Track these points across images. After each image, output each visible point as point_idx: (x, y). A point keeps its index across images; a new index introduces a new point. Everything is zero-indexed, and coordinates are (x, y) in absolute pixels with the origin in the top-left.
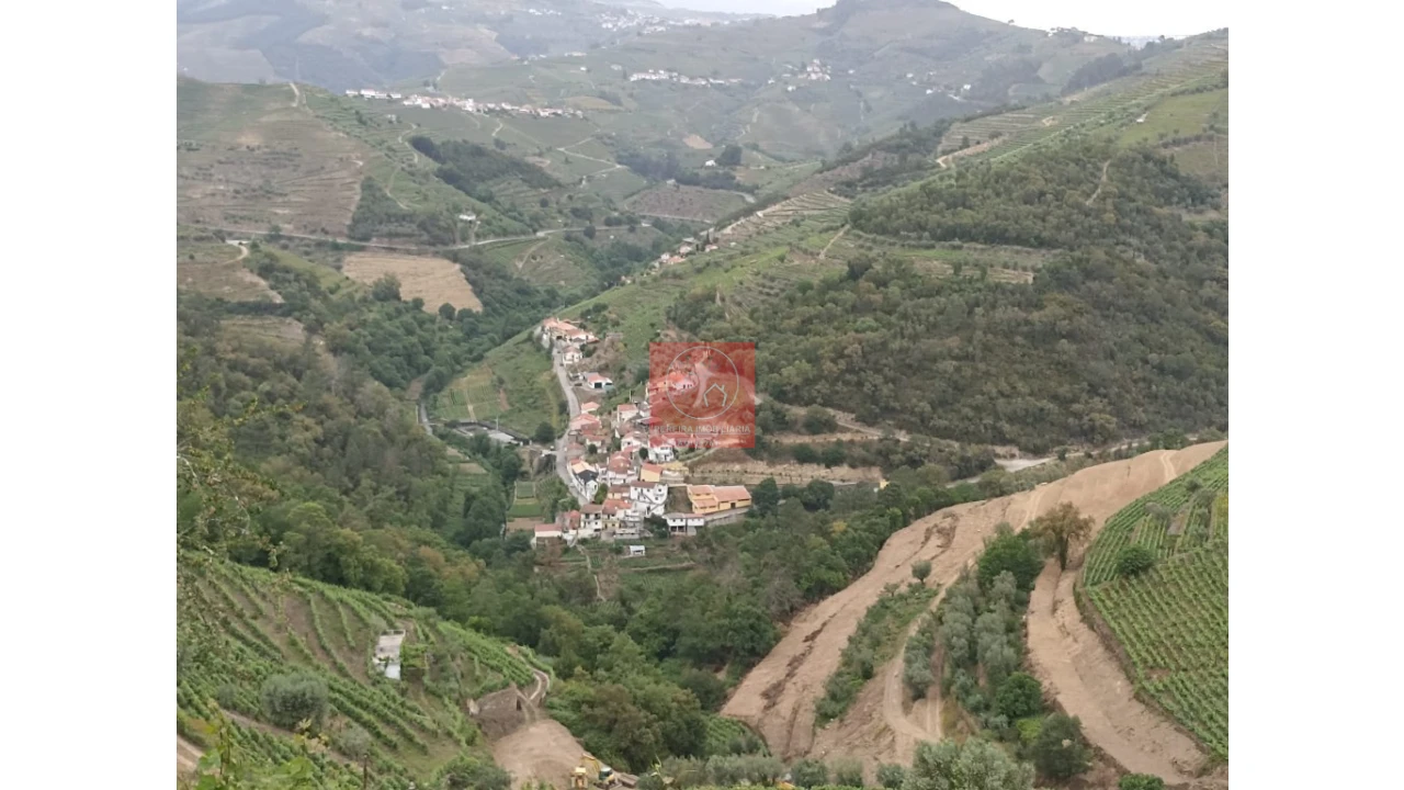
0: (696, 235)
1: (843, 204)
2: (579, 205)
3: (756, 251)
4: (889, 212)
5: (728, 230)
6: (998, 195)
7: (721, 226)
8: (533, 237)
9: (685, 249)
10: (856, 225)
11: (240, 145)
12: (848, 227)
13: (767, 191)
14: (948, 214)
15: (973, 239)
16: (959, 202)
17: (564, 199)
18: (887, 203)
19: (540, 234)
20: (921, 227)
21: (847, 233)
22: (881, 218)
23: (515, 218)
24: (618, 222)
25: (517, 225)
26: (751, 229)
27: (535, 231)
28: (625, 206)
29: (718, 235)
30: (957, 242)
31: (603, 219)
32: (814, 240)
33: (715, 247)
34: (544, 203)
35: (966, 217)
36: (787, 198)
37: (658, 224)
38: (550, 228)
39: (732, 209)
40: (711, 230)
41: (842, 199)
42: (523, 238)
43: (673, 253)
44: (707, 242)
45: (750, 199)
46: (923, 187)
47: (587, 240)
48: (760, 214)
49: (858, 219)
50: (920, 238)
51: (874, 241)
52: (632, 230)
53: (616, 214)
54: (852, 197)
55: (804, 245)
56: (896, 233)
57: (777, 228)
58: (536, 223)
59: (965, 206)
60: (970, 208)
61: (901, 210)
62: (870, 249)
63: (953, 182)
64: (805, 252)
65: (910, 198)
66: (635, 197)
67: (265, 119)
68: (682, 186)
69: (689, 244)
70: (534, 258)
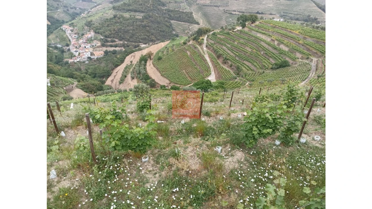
0: (87, 10)
1: (111, 6)
2: (65, 5)
3: (98, 13)
4: (119, 7)
5: (93, 10)
6: (135, 4)
7: (91, 9)
8: (57, 11)
9: (86, 13)
10: (114, 9)
12: (112, 9)
13: (98, 3)
14: (128, 7)
15: (132, 11)
16: (129, 5)
17: (62, 4)
18: (118, 5)
19: (59, 10)
20: (124, 9)
21: (112, 10)
22: (118, 8)
23: (53, 7)
24: (72, 8)
25: (54, 9)
26: (97, 10)
27: (57, 10)
28: (73, 5)
29: (91, 10)
30: (130, 12)
31: (70, 7)
32: (107, 12)
33: (91, 13)
34: (58, 5)
35: (131, 8)
36: (102, 4)
37: (80, 9)
38: (60, 9)
39: (93, 6)
40: (90, 10)
41: (111, 4)
42: (55, 11)
43: (84, 14)
44: (89, 12)
45: (96, 4)
46: (123, 3)
47: (67, 11)
48: (98, 7)
49: (114, 8)
50: (124, 11)
51: (117, 12)
52: (76, 10)
53: (72, 7)
54: (112, 4)
55: (106, 12)
56: (120, 10)
57: (101, 10)
58: (57, 8)
59: (130, 6)
60: (131, 6)
61: (121, 7)
62: (117, 13)
63: (128, 2)
64: (106, 13)
65: (122, 4)
66: (75, 4)
68: (83, 2)
69: (86, 12)
70: (58, 15)
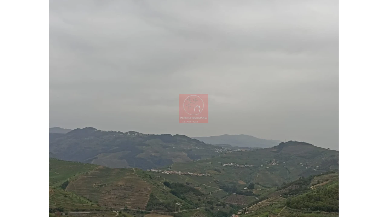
0: (242, 209)
1: (284, 200)
2: (209, 200)
3: (260, 213)
4: (298, 202)
5: (251, 207)
6: (330, 197)
7: (249, 206)
8: (196, 209)
9: (239, 213)
10: (288, 206)
11: (118, 185)
12: (286, 206)
13: (261, 196)
14: (315, 203)
15: (323, 210)
16: (318, 199)
17: (205, 199)
18: (297, 199)
19: (198, 209)
20: (307, 207)
21: (285, 208)
22: (295, 204)
23: (191, 204)
24: (220, 205)
25: (192, 206)
26: (258, 207)
27: (197, 208)
28: (222, 200)
29: (248, 209)
30: (318, 211)
31: (216, 204)
32: (276, 210)
33: (248, 212)
34: (199, 200)
35: (321, 204)
36: (268, 198)
37: (231, 206)
38: (201, 207)
39: (252, 201)
40: (247, 207)
41: (284, 198)
42: (193, 210)
43: (236, 214)
44: (245, 211)
45: (257, 199)
46: (307, 195)
47: (211, 210)
48: (260, 203)
49: (289, 204)
50: (307, 210)
51: (294, 211)
52: (224, 207)
53: (219, 203)
54: (287, 198)
55: (273, 212)
56: (300, 208)
57: (265, 207)
58: (197, 205)
59: (320, 200)
60: (322, 201)
61: (301, 202)
62: (293, 213)
63: (316, 193)
64: (274, 214)
65: (303, 198)
66: (225, 198)
67: (125, 178)
68: (238, 195)
69: (240, 211)
70: (196, 215)
